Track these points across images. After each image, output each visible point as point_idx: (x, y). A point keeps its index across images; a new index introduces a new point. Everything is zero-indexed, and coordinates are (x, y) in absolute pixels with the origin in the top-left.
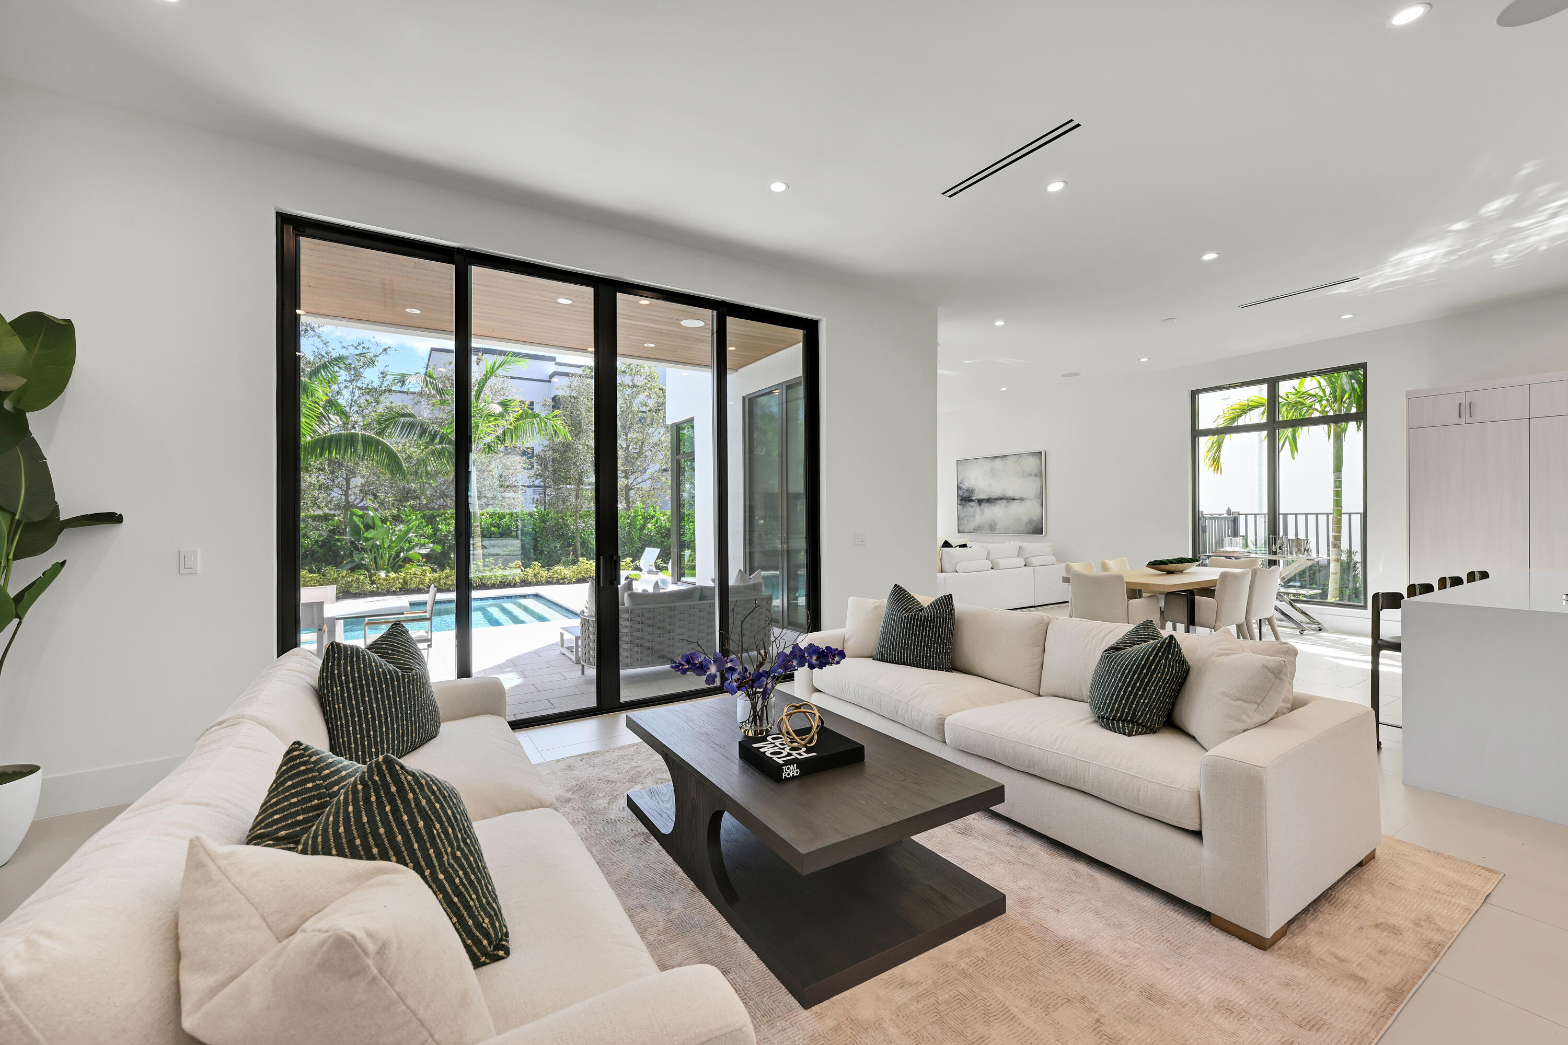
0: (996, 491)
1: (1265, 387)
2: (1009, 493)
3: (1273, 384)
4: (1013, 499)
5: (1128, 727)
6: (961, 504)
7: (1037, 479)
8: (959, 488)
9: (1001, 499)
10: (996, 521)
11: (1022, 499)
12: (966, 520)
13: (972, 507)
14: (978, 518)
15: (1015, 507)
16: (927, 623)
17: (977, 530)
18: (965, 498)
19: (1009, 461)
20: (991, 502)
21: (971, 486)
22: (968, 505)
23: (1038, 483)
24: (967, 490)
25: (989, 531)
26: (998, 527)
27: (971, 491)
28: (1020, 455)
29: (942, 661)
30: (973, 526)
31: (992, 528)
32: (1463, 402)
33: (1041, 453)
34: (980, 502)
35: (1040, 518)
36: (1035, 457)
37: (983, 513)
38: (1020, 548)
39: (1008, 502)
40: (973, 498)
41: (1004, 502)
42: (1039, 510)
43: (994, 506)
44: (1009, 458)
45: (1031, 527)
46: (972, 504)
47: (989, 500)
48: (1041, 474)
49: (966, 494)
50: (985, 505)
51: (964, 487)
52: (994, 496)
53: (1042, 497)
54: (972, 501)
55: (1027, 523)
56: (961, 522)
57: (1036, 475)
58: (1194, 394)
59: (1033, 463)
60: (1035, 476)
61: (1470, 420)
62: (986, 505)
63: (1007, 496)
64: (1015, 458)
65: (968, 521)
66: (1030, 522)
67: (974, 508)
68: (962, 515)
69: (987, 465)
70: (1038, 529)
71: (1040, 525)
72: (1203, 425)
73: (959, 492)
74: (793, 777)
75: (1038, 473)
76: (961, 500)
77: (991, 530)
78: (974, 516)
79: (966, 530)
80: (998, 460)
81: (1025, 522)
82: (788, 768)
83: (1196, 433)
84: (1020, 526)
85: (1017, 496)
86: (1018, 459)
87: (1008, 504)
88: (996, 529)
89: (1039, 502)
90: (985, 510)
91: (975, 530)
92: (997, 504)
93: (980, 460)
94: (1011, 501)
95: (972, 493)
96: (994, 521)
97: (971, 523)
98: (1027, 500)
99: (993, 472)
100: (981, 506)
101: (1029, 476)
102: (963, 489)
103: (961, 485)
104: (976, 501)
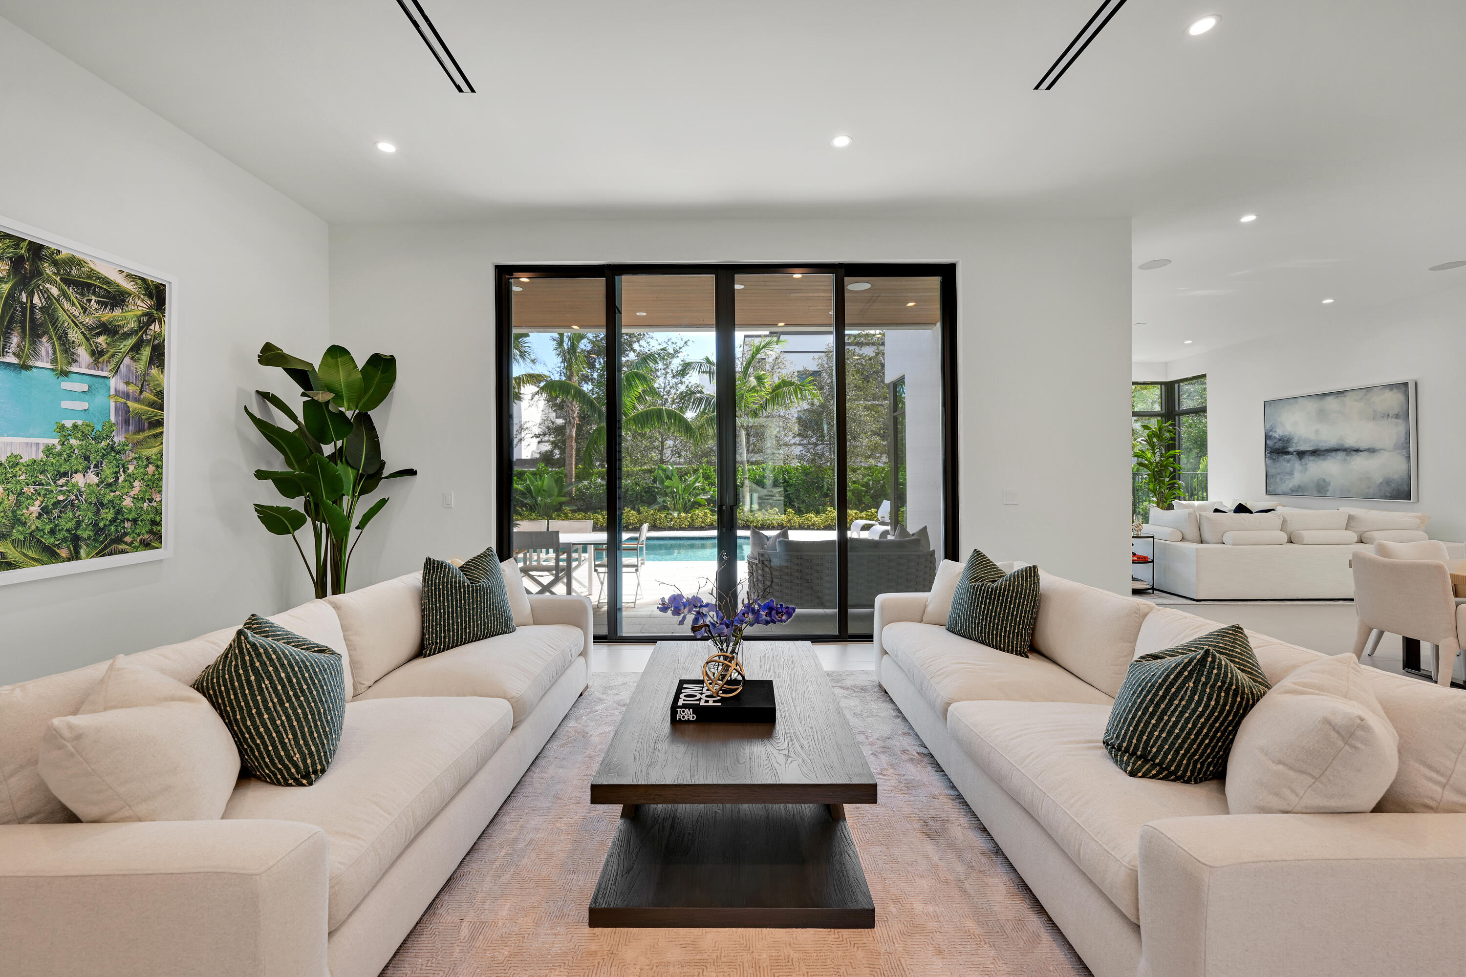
0: (1328, 440)
2: (1350, 442)
4: (1357, 451)
5: (1134, 764)
6: (1271, 458)
7: (1400, 421)
8: (1267, 437)
9: (1337, 450)
10: (1327, 480)
11: (1372, 451)
12: (1278, 479)
13: (1288, 461)
14: (1297, 475)
15: (1359, 462)
16: (995, 596)
17: (1298, 491)
18: (1277, 449)
19: (1348, 400)
20: (1319, 455)
21: (1286, 434)
22: (1281, 459)
23: (1402, 428)
24: (1280, 440)
25: (1315, 493)
26: (1330, 488)
27: (1286, 440)
28: (1369, 389)
29: (1013, 642)
30: (1292, 485)
31: (1320, 489)
33: (1406, 384)
34: (1301, 454)
35: (1406, 476)
36: (1395, 391)
37: (1306, 469)
38: (1351, 518)
39: (1347, 455)
40: (1290, 449)
41: (1341, 455)
42: (1403, 466)
43: (1324, 460)
44: (1348, 394)
45: (1389, 489)
46: (1288, 457)
47: (1316, 453)
48: (1405, 414)
49: (1279, 445)
50: (1309, 459)
51: (1274, 435)
52: (1324, 446)
53: (1408, 447)
54: (1288, 453)
55: (1381, 483)
56: (1272, 480)
57: (1397, 416)
59: (1393, 399)
62: (1312, 458)
63: (1347, 446)
64: (1360, 394)
65: (1281, 479)
66: (1388, 482)
67: (1291, 462)
68: (1272, 471)
69: (1312, 406)
70: (1400, 493)
71: (1405, 486)
73: (1268, 442)
74: (688, 721)
75: (1402, 414)
76: (1271, 452)
77: (1319, 492)
78: (1291, 474)
79: (1279, 491)
80: (1330, 399)
81: (1378, 482)
82: (683, 712)
84: (1369, 488)
85: (1363, 445)
86: (1365, 395)
87: (1348, 458)
88: (1327, 491)
89: (1404, 453)
90: (1308, 465)
91: (1292, 491)
92: (1329, 457)
93: (1300, 400)
94: (1353, 453)
95: (1289, 443)
96: (1324, 480)
97: (1287, 482)
98: (1382, 451)
99: (1322, 416)
100: (1303, 460)
101: (1386, 418)
102: (1275, 438)
103: (1271, 433)
104: (1295, 453)
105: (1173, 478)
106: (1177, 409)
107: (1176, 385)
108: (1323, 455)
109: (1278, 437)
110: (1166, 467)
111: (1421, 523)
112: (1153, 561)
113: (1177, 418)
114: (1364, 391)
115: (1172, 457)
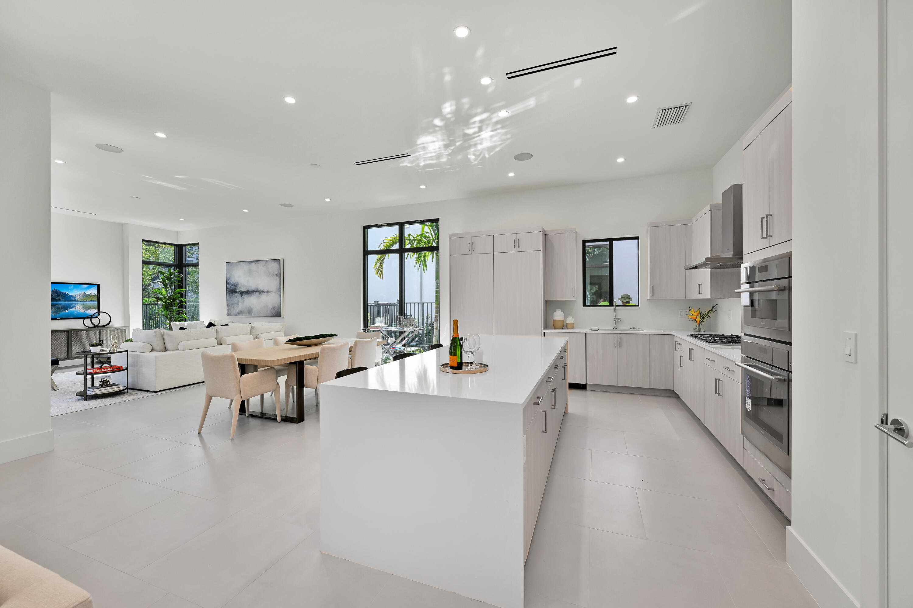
0: (253, 287)
1: (397, 228)
2: (261, 288)
3: (401, 225)
4: (263, 292)
6: (229, 295)
7: (277, 278)
8: (227, 283)
9: (255, 291)
10: (252, 307)
11: (268, 292)
12: (232, 307)
13: (236, 297)
14: (240, 305)
15: (264, 297)
17: (240, 314)
18: (232, 290)
19: (261, 265)
20: (249, 294)
21: (235, 281)
22: (233, 295)
23: (278, 281)
24: (233, 285)
25: (247, 315)
26: (253, 312)
27: (235, 285)
30: (237, 310)
31: (249, 312)
32: (470, 242)
33: (280, 260)
34: (242, 293)
35: (280, 305)
36: (276, 263)
37: (244, 302)
39: (260, 294)
40: (237, 290)
41: (257, 294)
42: (279, 300)
43: (251, 296)
44: (260, 262)
45: (274, 311)
46: (236, 294)
47: (247, 293)
48: (280, 275)
49: (232, 288)
50: (245, 296)
51: (231, 282)
52: (251, 289)
53: (280, 291)
54: (236, 292)
55: (271, 309)
56: (229, 308)
57: (277, 275)
58: (365, 228)
59: (274, 267)
60: (276, 276)
61: (473, 252)
62: (246, 295)
63: (259, 289)
64: (264, 262)
65: (233, 307)
66: (274, 308)
67: (238, 298)
68: (230, 303)
69: (246, 267)
70: (278, 313)
71: (279, 310)
72: (370, 248)
73: (228, 286)
75: (278, 274)
76: (229, 292)
77: (249, 314)
78: (238, 304)
79: (232, 314)
80: (253, 264)
81: (271, 308)
83: (366, 253)
84: (267, 311)
85: (265, 290)
86: (266, 263)
87: (260, 295)
88: (252, 313)
89: (279, 294)
90: (245, 299)
91: (238, 314)
92: (253, 295)
93: (241, 263)
94: (262, 293)
95: (236, 287)
96: (251, 308)
97: (236, 309)
98: (272, 292)
99: (250, 272)
100: (242, 297)
101: (273, 276)
102: (231, 283)
103: (229, 281)
104: (239, 293)
105: (182, 306)
106: (184, 262)
107: (184, 247)
108: (251, 294)
109: (232, 283)
110: (174, 300)
111: (283, 328)
112: (127, 369)
113: (184, 268)
114: (266, 261)
115: (179, 293)
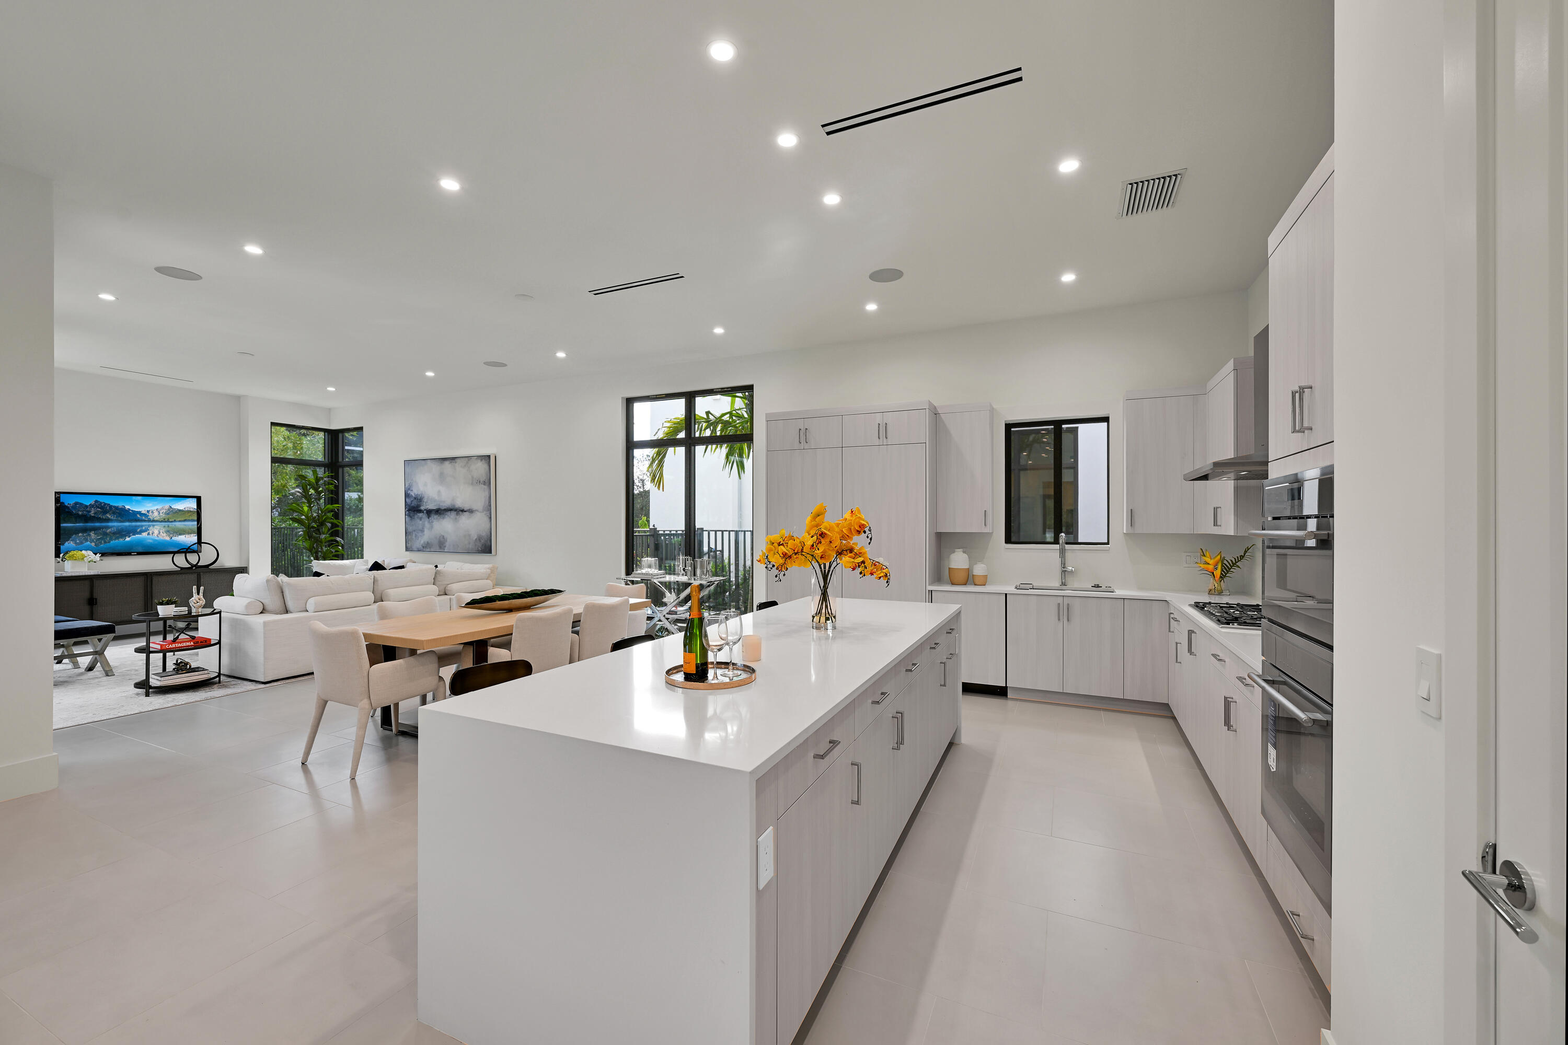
0: (446, 500)
1: (682, 402)
2: (459, 504)
4: (463, 511)
6: (409, 516)
7: (486, 487)
8: (407, 495)
9: (451, 510)
10: (445, 537)
11: (471, 511)
12: (414, 535)
13: (421, 519)
14: (426, 532)
15: (464, 520)
17: (426, 548)
18: (414, 507)
19: (459, 463)
20: (440, 514)
21: (419, 493)
22: (416, 516)
23: (487, 493)
24: (415, 498)
25: (438, 549)
26: (447, 544)
27: (419, 499)
28: (469, 457)
30: (422, 542)
31: (441, 545)
32: (802, 428)
33: (489, 456)
34: (429, 512)
35: (489, 534)
36: (485, 461)
37: (432, 527)
39: (457, 514)
40: (422, 508)
41: (453, 514)
42: (488, 525)
43: (443, 518)
44: (458, 460)
45: (479, 545)
46: (420, 515)
47: (438, 512)
48: (488, 482)
49: (415, 503)
50: (434, 517)
51: (411, 493)
52: (443, 505)
53: (490, 509)
54: (420, 511)
55: (476, 540)
56: (410, 537)
57: (484, 483)
58: (629, 402)
59: (479, 468)
60: (484, 485)
61: (806, 446)
62: (436, 517)
63: (457, 506)
64: (465, 461)
65: (416, 536)
66: (479, 538)
67: (423, 520)
68: (410, 529)
69: (435, 468)
70: (486, 548)
71: (489, 542)
72: (638, 437)
73: (407, 500)
75: (486, 481)
76: (409, 510)
77: (440, 547)
78: (422, 531)
79: (414, 548)
80: (447, 463)
83: (631, 445)
84: (469, 543)
85: (466, 507)
86: (467, 463)
87: (458, 517)
88: (445, 547)
89: (488, 514)
90: (434, 523)
91: (423, 547)
92: (446, 516)
93: (429, 462)
94: (460, 513)
95: (421, 501)
96: (443, 537)
97: (420, 539)
98: (476, 512)
99: (442, 478)
100: (430, 518)
101: (478, 484)
102: (412, 496)
103: (409, 492)
104: (425, 511)
105: (335, 534)
106: (340, 460)
107: (340, 435)
108: (443, 514)
109: (414, 495)
110: (323, 523)
112: (219, 642)
113: (340, 470)
114: (467, 459)
115: (331, 511)
